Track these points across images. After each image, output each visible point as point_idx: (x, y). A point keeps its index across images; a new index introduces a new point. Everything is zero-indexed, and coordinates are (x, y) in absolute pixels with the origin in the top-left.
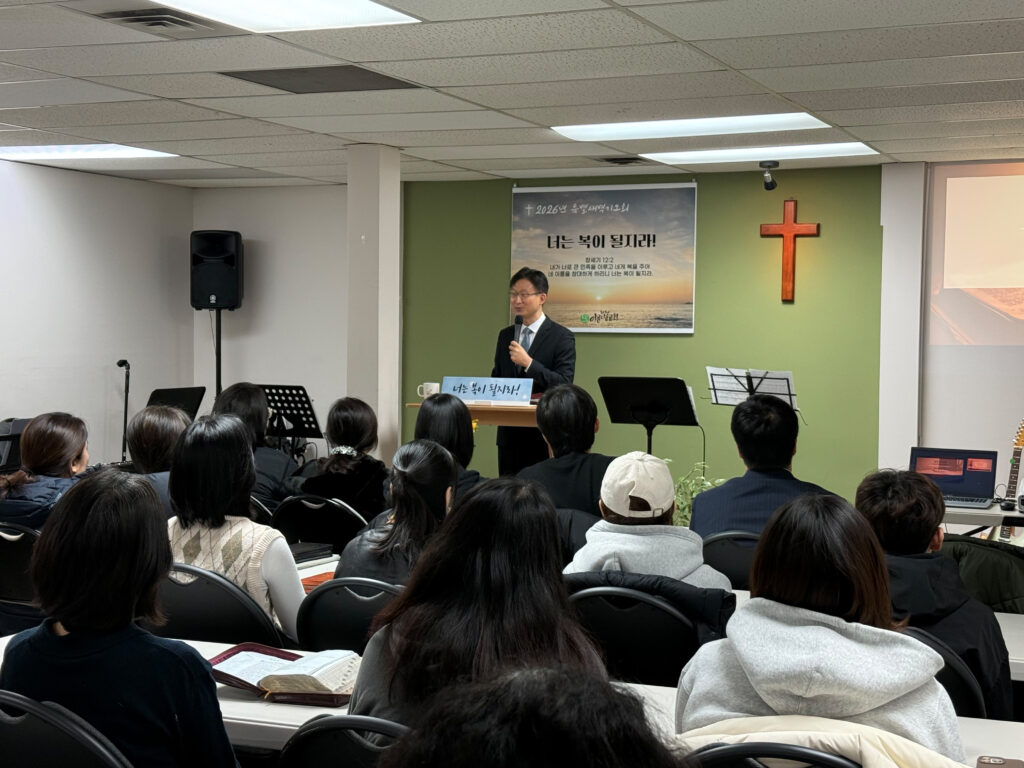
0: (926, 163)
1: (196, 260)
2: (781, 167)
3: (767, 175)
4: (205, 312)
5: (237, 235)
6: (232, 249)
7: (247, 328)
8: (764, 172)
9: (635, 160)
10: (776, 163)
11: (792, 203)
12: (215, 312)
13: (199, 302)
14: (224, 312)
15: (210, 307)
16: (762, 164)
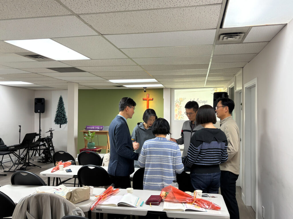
0: (171, 88)
1: (36, 104)
2: (147, 88)
3: (145, 89)
4: (37, 113)
5: (44, 99)
6: (43, 102)
7: (45, 116)
8: (144, 89)
9: (122, 86)
10: (146, 88)
11: (148, 95)
12: (39, 114)
13: (36, 111)
14: (41, 114)
15: (38, 112)
16: (144, 88)
